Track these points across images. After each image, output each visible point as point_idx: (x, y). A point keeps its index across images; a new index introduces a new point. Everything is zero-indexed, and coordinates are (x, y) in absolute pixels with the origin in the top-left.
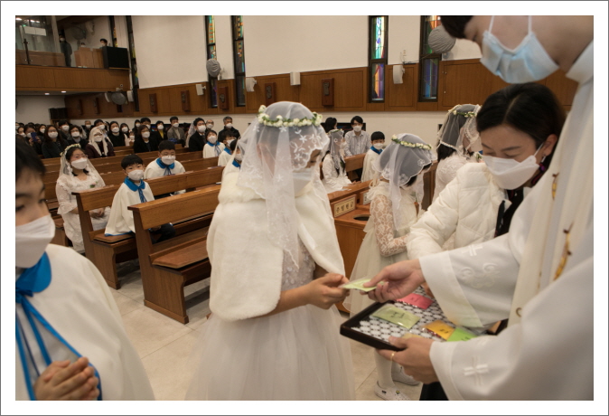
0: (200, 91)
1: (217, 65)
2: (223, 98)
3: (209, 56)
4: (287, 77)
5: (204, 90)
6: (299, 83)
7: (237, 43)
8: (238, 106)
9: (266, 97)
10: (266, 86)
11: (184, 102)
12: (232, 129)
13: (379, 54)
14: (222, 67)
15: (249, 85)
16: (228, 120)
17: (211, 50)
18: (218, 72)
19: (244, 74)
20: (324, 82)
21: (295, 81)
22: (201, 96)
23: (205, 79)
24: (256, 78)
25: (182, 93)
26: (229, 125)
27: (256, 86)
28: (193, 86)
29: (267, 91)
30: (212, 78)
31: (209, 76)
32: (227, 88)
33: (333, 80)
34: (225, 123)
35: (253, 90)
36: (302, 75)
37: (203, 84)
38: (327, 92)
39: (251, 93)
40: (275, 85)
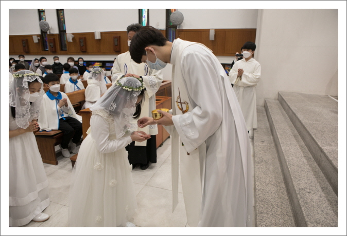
0: (36, 40)
1: (47, 25)
2: (52, 45)
3: (40, 18)
4: (93, 34)
5: (38, 39)
6: (100, 38)
7: (60, 12)
8: (62, 49)
9: (80, 45)
10: (80, 39)
11: (24, 47)
12: (60, 63)
13: (145, 24)
14: (50, 26)
15: (69, 38)
16: (55, 58)
17: (42, 15)
18: (48, 29)
19: (65, 31)
20: (115, 38)
21: (98, 37)
22: (37, 43)
23: (39, 33)
24: (73, 34)
25: (23, 40)
26: (57, 61)
27: (73, 39)
28: (31, 36)
29: (80, 42)
30: (44, 32)
31: (41, 30)
32: (54, 39)
33: (120, 37)
34: (54, 60)
35: (71, 41)
36: (102, 33)
37: (38, 36)
38: (116, 44)
39: (70, 43)
40: (85, 38)
